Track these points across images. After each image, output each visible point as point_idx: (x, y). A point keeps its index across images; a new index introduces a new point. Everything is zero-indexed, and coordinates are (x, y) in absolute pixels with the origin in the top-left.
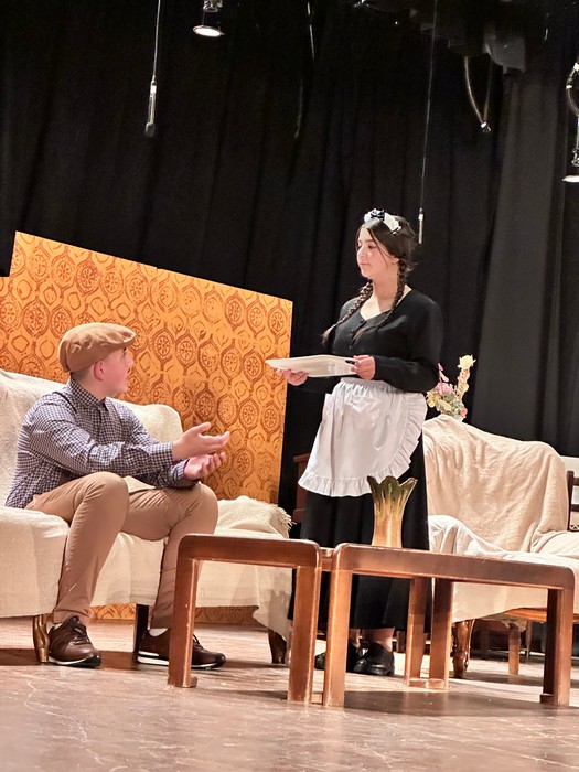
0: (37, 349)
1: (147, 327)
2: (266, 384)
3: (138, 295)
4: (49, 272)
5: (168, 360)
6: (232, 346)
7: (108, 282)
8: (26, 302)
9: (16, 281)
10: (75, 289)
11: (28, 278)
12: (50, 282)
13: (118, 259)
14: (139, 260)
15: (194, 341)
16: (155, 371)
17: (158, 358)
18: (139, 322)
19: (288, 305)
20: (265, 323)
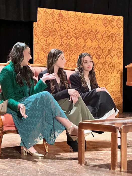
0: (47, 41)
1: (79, 30)
2: (117, 42)
3: (76, 21)
4: (49, 18)
5: (87, 39)
6: (106, 33)
7: (66, 19)
8: (43, 28)
9: (39, 22)
10: (57, 22)
11: (43, 21)
12: (49, 21)
13: (69, 11)
14: (75, 11)
15: (94, 33)
16: (83, 43)
17: (83, 39)
18: (77, 29)
19: (122, 18)
20: (115, 24)
